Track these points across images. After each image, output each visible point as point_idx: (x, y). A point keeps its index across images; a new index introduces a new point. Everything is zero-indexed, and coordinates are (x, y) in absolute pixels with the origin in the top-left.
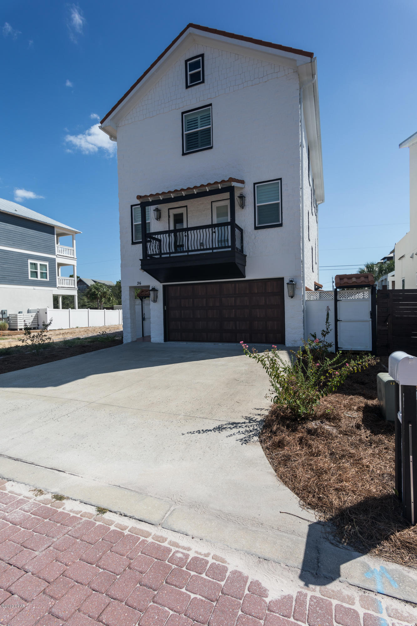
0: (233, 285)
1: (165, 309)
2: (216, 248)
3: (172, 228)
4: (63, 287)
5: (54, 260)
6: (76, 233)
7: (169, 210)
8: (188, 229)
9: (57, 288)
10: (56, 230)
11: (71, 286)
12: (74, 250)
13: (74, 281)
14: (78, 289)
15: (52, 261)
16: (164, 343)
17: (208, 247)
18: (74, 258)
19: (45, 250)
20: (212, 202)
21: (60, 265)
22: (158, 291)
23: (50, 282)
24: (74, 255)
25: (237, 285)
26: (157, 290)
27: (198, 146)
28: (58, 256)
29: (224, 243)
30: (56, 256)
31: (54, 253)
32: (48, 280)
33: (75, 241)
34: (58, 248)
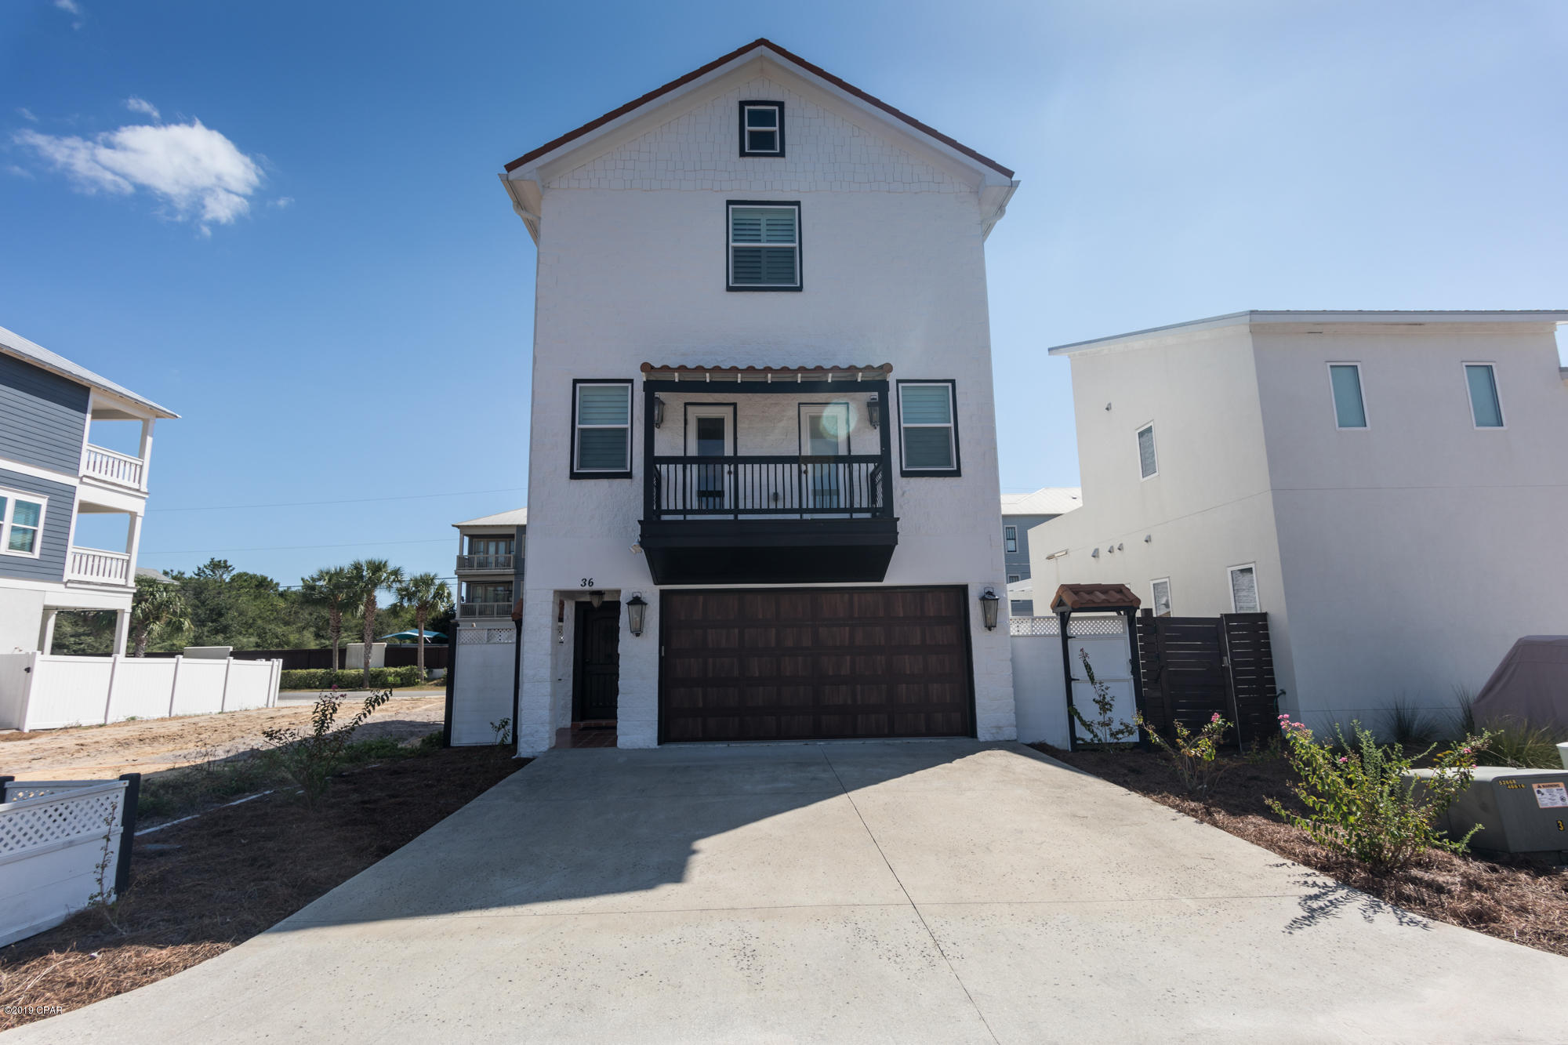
0: (846, 596)
1: (663, 654)
2: (808, 511)
3: (693, 451)
4: (88, 583)
5: (72, 490)
6: (157, 417)
7: (687, 406)
8: (736, 460)
9: (63, 586)
10: (94, 401)
11: (112, 580)
12: (141, 467)
13: (125, 564)
14: (135, 591)
15: (61, 497)
16: (658, 747)
17: (788, 506)
18: (138, 490)
19: (42, 458)
20: (799, 404)
21: (86, 507)
22: (647, 606)
23: (44, 564)
24: (139, 482)
25: (856, 597)
26: (646, 604)
27: (760, 278)
28: (85, 480)
29: (828, 497)
30: (78, 480)
31: (73, 470)
32: (36, 554)
33: (149, 440)
34: (88, 453)
